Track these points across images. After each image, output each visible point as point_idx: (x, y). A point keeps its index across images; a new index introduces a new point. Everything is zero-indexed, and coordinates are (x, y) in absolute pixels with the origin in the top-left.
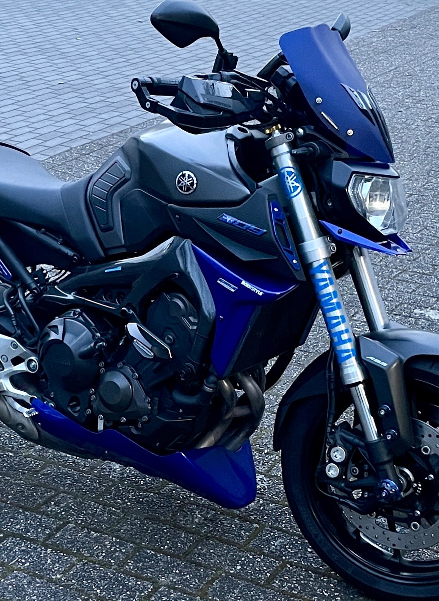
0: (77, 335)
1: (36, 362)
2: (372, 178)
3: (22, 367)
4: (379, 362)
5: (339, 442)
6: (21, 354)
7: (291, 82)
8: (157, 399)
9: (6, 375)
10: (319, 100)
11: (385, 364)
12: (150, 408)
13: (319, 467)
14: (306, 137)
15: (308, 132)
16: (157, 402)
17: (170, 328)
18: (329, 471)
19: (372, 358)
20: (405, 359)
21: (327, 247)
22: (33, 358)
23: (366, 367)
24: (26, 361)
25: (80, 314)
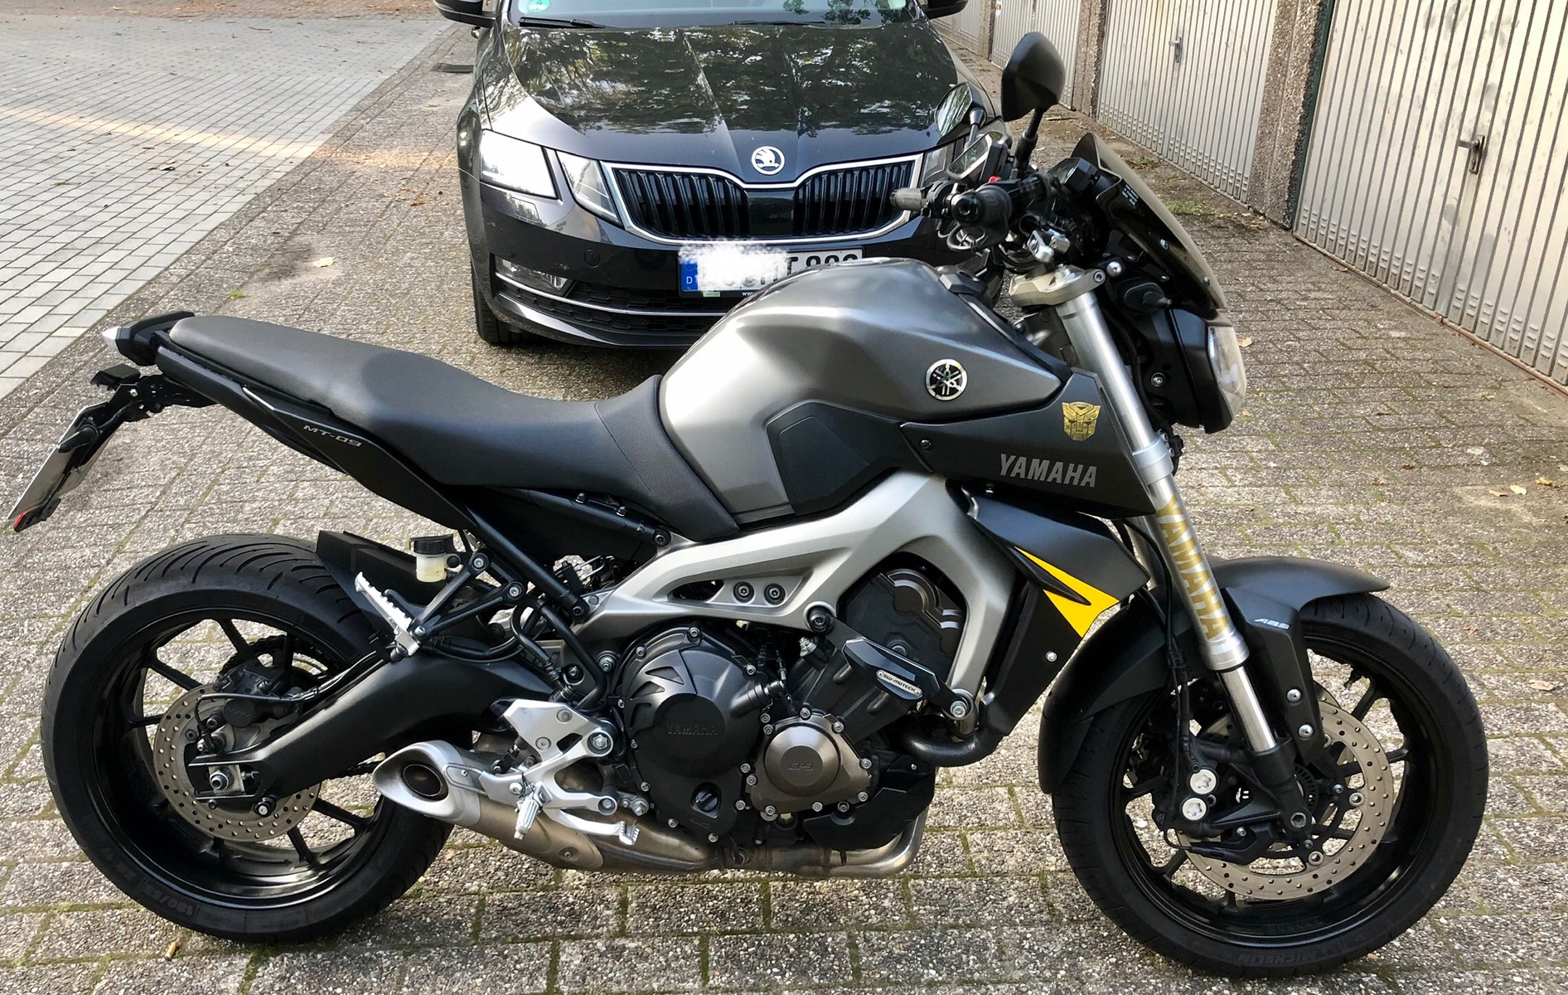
1: (604, 735)
3: (578, 751)
6: (578, 730)
9: (548, 772)
19: (1265, 621)
22: (599, 730)
24: (586, 738)
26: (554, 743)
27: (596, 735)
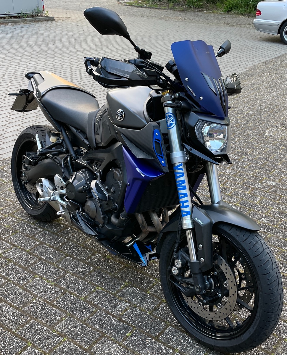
0: (79, 181)
2: (211, 124)
3: (64, 191)
4: (200, 221)
5: (180, 257)
6: (63, 186)
7: (175, 68)
8: (107, 217)
9: (58, 194)
10: (187, 79)
11: (202, 224)
12: (103, 221)
13: (169, 267)
14: (180, 98)
15: (181, 95)
16: (107, 219)
17: (113, 185)
18: (174, 270)
20: (214, 222)
21: (184, 157)
23: (194, 222)
25: (84, 172)
26: (59, 187)
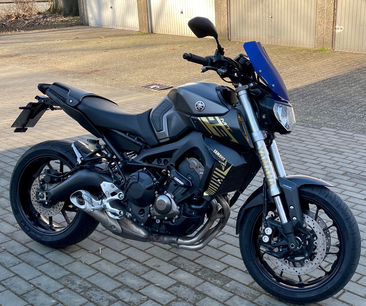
2: (283, 105)
3: (116, 197)
4: (288, 187)
5: (269, 225)
6: (115, 191)
7: (248, 63)
9: (108, 201)
10: (260, 71)
11: (291, 188)
12: (179, 212)
16: (182, 209)
17: (190, 174)
18: (264, 239)
19: (285, 185)
20: (298, 186)
21: (263, 135)
22: (121, 192)
23: (281, 189)
24: (118, 194)
25: (146, 170)
26: (110, 194)
27: (121, 194)
